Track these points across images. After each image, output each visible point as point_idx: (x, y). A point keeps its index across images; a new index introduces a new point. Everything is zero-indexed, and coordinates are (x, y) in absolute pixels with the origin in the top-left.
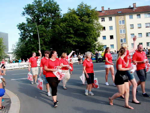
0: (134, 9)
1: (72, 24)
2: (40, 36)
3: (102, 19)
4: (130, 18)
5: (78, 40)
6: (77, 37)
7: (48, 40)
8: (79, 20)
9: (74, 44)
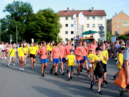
0: (92, 12)
1: (40, 23)
2: (17, 29)
3: (66, 18)
4: (87, 19)
5: (44, 34)
6: (43, 32)
7: (23, 33)
8: (46, 20)
9: (41, 36)
